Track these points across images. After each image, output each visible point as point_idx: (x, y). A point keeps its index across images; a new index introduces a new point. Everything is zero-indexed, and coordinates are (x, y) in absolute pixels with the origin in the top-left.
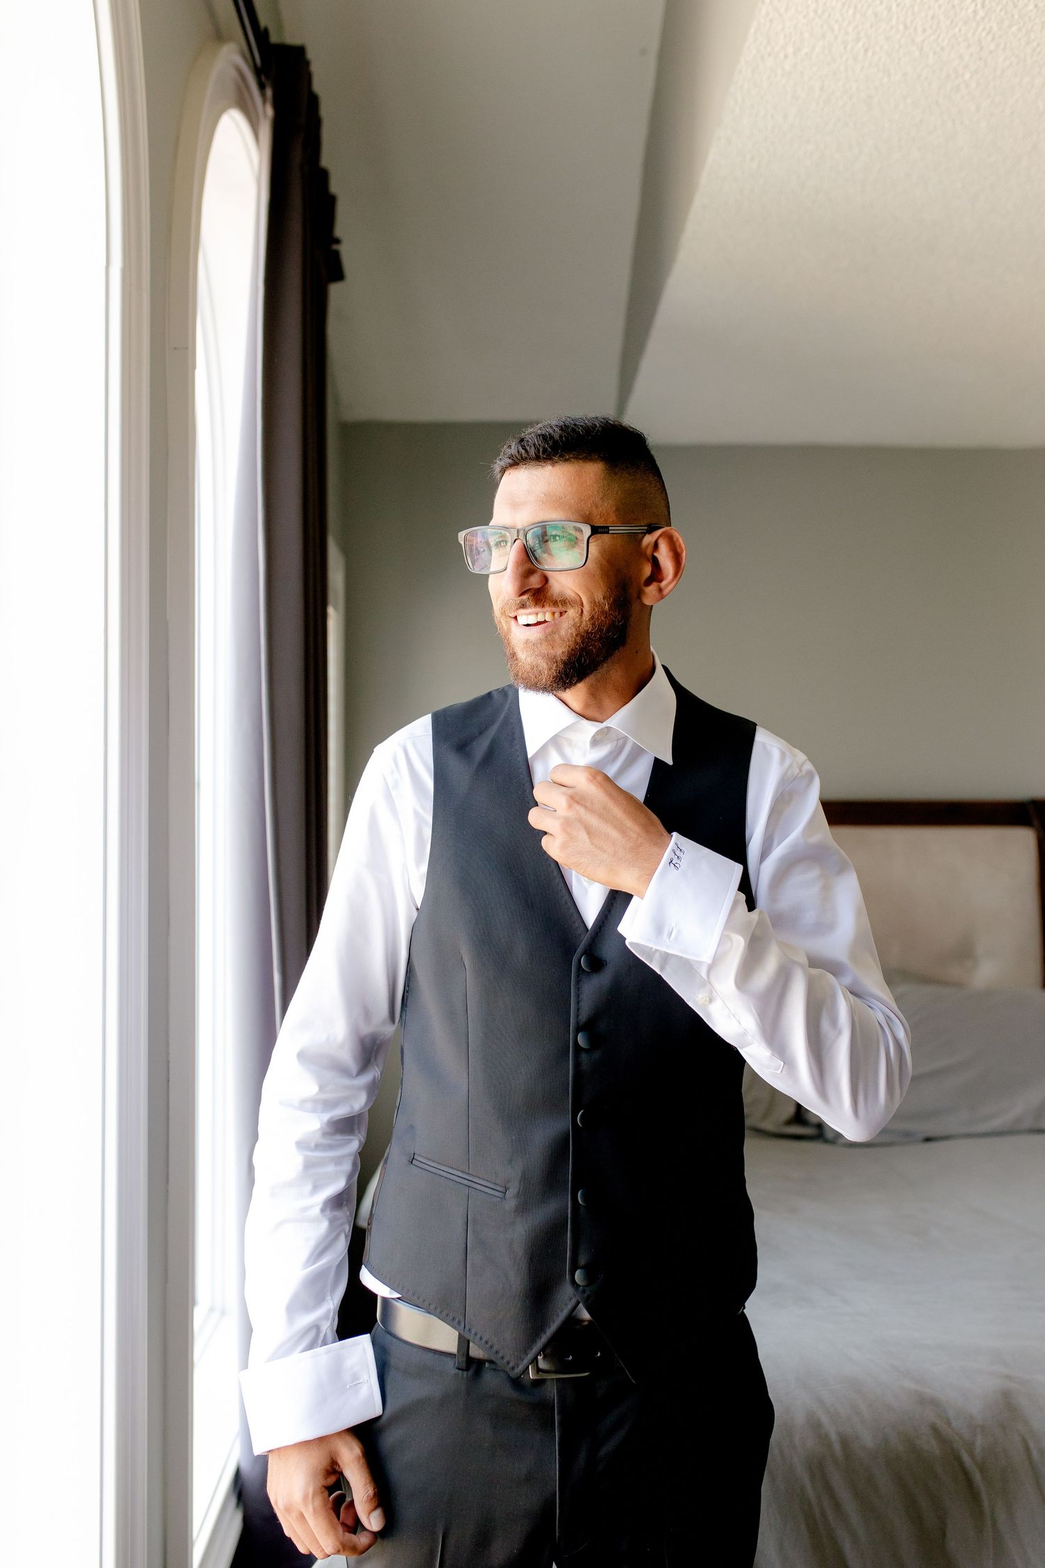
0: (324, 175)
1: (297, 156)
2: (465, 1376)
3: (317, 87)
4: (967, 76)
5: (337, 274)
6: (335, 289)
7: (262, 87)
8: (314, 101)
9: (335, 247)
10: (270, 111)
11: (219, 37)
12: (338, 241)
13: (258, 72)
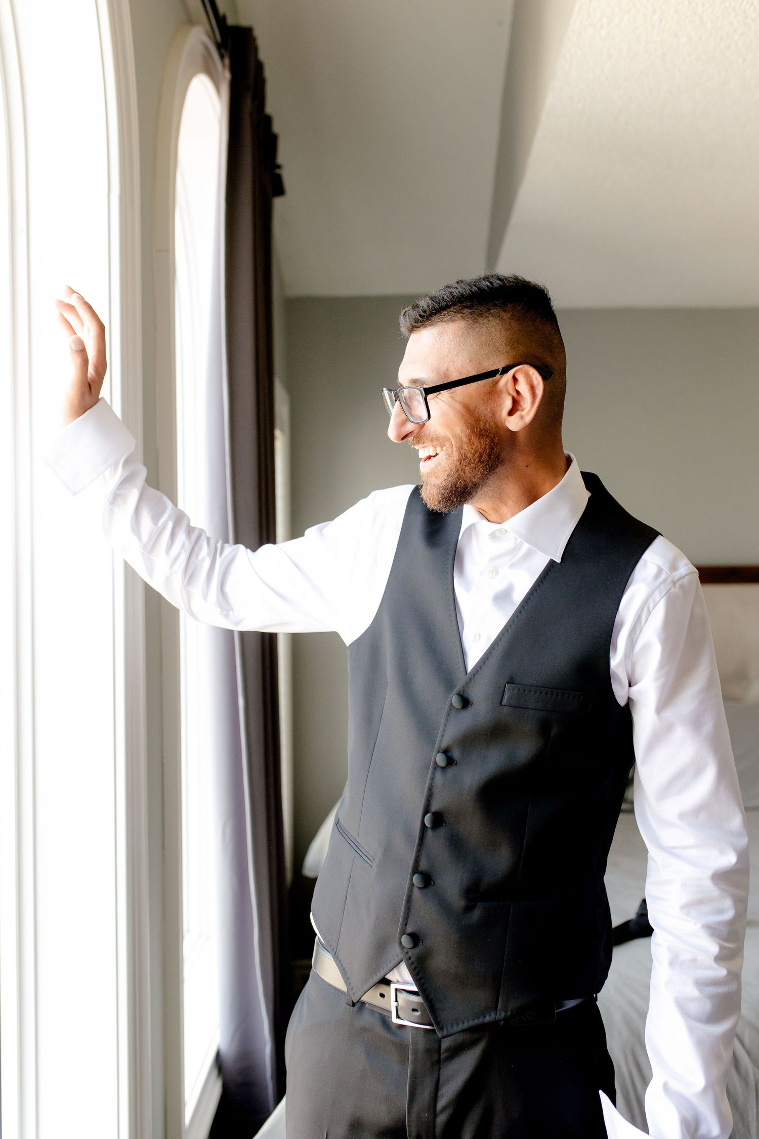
0: (268, 120)
1: (248, 105)
2: (351, 1010)
3: (263, 55)
4: (736, 37)
5: (279, 190)
6: (278, 203)
7: (222, 57)
8: (260, 66)
9: (278, 171)
10: (227, 75)
11: (191, 22)
12: (279, 167)
13: (219, 47)
